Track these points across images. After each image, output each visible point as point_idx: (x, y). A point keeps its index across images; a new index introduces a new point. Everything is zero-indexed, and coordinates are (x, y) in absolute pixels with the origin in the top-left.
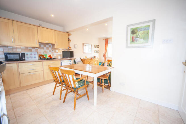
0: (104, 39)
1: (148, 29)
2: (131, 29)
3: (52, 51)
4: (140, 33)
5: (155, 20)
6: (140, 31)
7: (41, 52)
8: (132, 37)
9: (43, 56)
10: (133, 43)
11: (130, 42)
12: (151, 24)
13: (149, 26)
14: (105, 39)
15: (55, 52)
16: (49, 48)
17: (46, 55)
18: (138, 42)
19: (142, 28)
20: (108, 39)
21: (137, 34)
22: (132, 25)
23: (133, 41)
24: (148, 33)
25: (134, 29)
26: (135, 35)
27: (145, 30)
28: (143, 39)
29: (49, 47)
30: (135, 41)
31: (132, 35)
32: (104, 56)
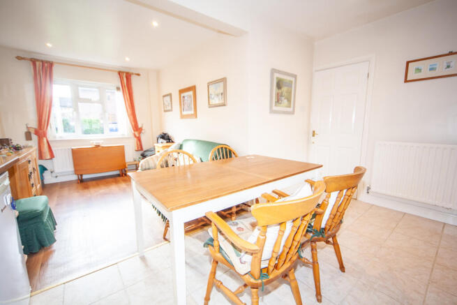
0: (22, 58)
1: (291, 87)
2: (277, 78)
5: (297, 75)
6: (285, 86)
8: (277, 94)
10: (278, 104)
11: (275, 102)
12: (293, 80)
13: (292, 82)
14: (33, 60)
18: (282, 104)
19: (287, 83)
20: (52, 64)
21: (282, 90)
22: (278, 72)
23: (278, 101)
25: (279, 81)
27: (288, 86)
28: (286, 100)
31: (278, 91)
32: (35, 137)
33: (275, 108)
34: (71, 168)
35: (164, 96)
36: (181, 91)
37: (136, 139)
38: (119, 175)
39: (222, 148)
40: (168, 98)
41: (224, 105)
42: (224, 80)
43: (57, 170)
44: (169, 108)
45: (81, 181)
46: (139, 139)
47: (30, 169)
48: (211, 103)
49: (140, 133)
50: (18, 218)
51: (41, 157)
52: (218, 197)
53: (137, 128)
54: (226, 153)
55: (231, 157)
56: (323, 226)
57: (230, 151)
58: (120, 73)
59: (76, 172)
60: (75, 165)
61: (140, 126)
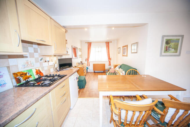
0: (86, 43)
1: (178, 42)
2: (166, 39)
3: (41, 60)
4: (172, 44)
5: (183, 35)
6: (173, 42)
7: (17, 66)
8: (166, 47)
9: (23, 74)
10: (166, 52)
11: (164, 51)
12: (180, 38)
13: (179, 39)
14: (88, 43)
15: (46, 61)
16: (35, 54)
17: (31, 70)
18: (170, 51)
19: (174, 40)
20: (91, 43)
21: (170, 44)
22: (168, 36)
23: (166, 50)
24: (177, 45)
25: (168, 40)
26: (168, 45)
27: (176, 42)
28: (174, 49)
29: (35, 52)
30: (168, 51)
31: (166, 45)
32: (87, 61)
33: (163, 54)
34: (92, 69)
35: (118, 48)
36: (123, 47)
37: (109, 62)
38: (103, 72)
39: (132, 70)
40: (119, 49)
41: (137, 53)
42: (137, 43)
43: (90, 69)
44: (119, 52)
45: (94, 72)
46: (110, 62)
47: (84, 69)
48: (132, 52)
49: (110, 60)
50: (78, 82)
51: (87, 66)
52: (114, 91)
53: (109, 59)
54: (134, 72)
55: (136, 74)
56: (173, 123)
57: (136, 72)
58: (106, 42)
59: (94, 70)
60: (93, 68)
61: (110, 58)
